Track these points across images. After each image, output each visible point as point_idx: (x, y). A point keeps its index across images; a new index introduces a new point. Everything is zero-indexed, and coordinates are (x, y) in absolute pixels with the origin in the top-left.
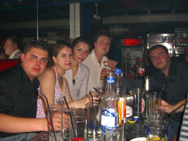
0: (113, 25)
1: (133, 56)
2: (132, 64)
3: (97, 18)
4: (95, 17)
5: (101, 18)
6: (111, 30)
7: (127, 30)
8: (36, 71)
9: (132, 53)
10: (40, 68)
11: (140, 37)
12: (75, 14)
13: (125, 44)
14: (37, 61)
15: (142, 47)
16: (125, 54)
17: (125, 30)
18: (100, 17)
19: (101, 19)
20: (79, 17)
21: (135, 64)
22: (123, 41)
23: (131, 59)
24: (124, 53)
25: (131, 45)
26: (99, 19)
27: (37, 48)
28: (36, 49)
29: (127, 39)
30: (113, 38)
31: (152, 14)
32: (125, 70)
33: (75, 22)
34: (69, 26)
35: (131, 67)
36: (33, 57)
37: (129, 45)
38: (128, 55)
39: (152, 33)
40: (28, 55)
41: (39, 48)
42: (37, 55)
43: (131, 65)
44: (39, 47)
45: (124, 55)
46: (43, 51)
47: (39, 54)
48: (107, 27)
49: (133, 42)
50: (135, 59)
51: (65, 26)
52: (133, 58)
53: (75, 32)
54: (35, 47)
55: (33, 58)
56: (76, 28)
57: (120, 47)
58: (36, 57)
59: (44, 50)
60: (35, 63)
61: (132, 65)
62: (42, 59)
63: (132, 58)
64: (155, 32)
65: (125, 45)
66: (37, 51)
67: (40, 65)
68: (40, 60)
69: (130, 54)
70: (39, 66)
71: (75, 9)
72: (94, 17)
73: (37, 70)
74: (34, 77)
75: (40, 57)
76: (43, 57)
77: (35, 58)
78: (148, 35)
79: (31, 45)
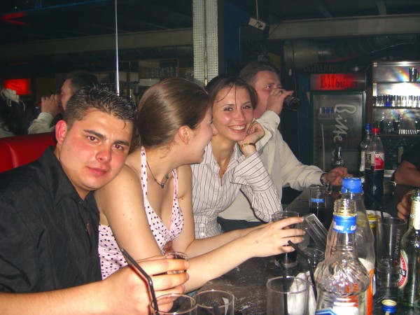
0: (293, 42)
1: (340, 114)
2: (338, 132)
3: (257, 26)
4: (253, 22)
5: (266, 27)
6: (288, 54)
7: (325, 52)
8: (96, 176)
9: (338, 108)
10: (109, 167)
11: (356, 69)
12: (205, 17)
13: (322, 87)
14: (102, 149)
15: (362, 94)
16: (321, 109)
17: (320, 53)
18: (264, 24)
19: (267, 29)
20: (217, 23)
21: (345, 133)
22: (316, 80)
23: (335, 120)
24: (319, 107)
25: (335, 88)
26: (262, 28)
27: (104, 111)
28: (102, 113)
29: (326, 75)
30: (292, 72)
31: (388, 13)
32: (322, 148)
33: (205, 37)
34: (192, 45)
35: (335, 140)
36: (91, 137)
37: (331, 88)
38: (328, 111)
39: (385, 58)
40: (79, 128)
41: (110, 113)
42: (102, 132)
43: (336, 134)
44: (110, 109)
45: (318, 111)
46: (120, 121)
47: (110, 130)
48: (278, 46)
49: (339, 81)
50: (346, 121)
51: (179, 46)
52: (341, 118)
53: (206, 60)
54: (101, 108)
55: (93, 139)
56: (209, 50)
57: (308, 94)
58: (100, 136)
59: (122, 119)
60: (96, 152)
61: (338, 136)
62: (117, 143)
63: (337, 119)
64: (392, 58)
65: (322, 89)
66: (103, 121)
67: (110, 160)
68: (112, 146)
69: (333, 109)
70: (107, 163)
71: (205, 5)
72: (250, 23)
73: (99, 173)
74: (87, 191)
75: (111, 138)
76: (120, 137)
77: (95, 140)
78: (375, 65)
79: (87, 101)
